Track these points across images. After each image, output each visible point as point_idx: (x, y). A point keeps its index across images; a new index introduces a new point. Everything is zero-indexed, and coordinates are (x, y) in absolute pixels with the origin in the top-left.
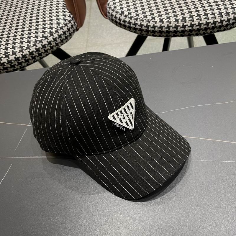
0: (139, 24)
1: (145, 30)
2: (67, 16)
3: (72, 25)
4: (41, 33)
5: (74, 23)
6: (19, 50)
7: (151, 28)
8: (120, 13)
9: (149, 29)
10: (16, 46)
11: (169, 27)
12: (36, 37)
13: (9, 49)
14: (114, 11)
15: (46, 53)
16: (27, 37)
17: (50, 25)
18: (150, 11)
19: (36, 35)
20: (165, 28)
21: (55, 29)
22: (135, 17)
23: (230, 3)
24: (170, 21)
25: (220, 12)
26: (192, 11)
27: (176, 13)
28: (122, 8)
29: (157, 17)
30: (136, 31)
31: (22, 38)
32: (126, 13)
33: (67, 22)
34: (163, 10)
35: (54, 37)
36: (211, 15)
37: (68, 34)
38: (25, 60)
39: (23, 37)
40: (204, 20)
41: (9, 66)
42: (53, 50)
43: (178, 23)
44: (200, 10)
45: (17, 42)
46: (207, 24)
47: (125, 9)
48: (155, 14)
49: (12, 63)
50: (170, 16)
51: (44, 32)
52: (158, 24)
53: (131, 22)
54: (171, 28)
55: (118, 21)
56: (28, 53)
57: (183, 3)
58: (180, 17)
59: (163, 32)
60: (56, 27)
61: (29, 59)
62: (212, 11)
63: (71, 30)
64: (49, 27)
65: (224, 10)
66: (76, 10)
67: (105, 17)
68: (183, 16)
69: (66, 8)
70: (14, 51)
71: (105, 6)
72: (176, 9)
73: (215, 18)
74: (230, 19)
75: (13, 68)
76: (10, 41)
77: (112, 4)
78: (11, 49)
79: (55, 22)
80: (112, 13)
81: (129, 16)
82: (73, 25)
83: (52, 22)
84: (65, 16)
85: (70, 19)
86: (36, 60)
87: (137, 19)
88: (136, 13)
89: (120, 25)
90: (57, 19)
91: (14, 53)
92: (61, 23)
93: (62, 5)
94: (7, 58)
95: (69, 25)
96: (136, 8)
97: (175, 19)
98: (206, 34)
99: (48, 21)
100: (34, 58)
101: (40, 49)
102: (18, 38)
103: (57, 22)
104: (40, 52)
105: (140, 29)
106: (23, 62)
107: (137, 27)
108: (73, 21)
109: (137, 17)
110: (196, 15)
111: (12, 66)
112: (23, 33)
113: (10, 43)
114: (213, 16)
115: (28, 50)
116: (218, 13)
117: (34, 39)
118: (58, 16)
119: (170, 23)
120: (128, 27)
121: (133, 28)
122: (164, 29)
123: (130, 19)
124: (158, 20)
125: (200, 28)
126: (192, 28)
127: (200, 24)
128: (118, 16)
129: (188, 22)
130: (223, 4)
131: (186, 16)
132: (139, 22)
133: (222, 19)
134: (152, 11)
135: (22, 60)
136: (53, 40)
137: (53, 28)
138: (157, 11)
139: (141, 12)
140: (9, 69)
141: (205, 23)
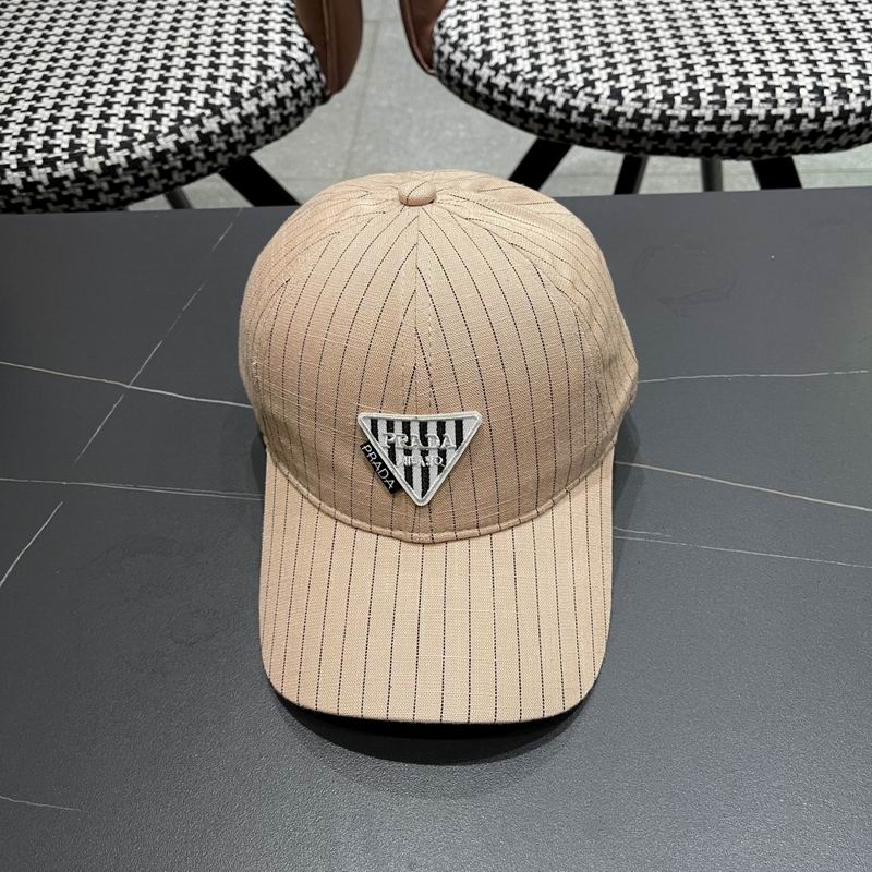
0: (539, 99)
1: (557, 122)
2: (294, 47)
3: (309, 79)
4: (201, 92)
5: (318, 73)
6: (121, 143)
7: (580, 114)
8: (479, 55)
9: (573, 120)
10: (111, 126)
11: (638, 118)
12: (184, 103)
13: (84, 133)
14: (459, 49)
15: (210, 163)
16: (150, 102)
17: (236, 70)
18: (581, 58)
19: (181, 98)
20: (627, 120)
21: (252, 84)
22: (527, 73)
23: (855, 58)
24: (645, 97)
25: (819, 84)
26: (723, 71)
27: (668, 72)
28: (485, 41)
29: (604, 82)
30: (527, 122)
31: (133, 104)
32: (499, 58)
33: (293, 65)
34: (626, 59)
35: (244, 113)
36: (785, 91)
37: (291, 107)
38: (136, 176)
39: (137, 99)
40: (759, 107)
41: (79, 192)
42: (235, 156)
43: (671, 107)
44: (750, 70)
45: (116, 115)
46: (770, 120)
47: (497, 45)
48: (595, 71)
49: (90, 182)
50: (648, 80)
51: (211, 91)
52: (605, 105)
53: (511, 91)
54: (647, 121)
55: (470, 83)
56: (148, 154)
57: (697, 43)
58: (681, 89)
59: (620, 132)
60: (253, 80)
61: (150, 176)
62: (790, 79)
63: (305, 96)
64: (229, 77)
65: (833, 80)
66: (330, 32)
67: (426, 66)
68: (689, 84)
69: (294, 20)
70: (104, 142)
71: (430, 28)
72: (670, 62)
73: (800, 103)
74: (852, 111)
75: (91, 201)
76: (91, 107)
77: (454, 24)
78: (91, 133)
79: (254, 62)
80: (450, 54)
81: (509, 71)
82: (312, 80)
83: (241, 62)
84: (288, 45)
85: (303, 59)
86: (171, 183)
87: (533, 82)
88: (533, 60)
89: (472, 99)
90: (261, 54)
91: (101, 150)
92: (271, 68)
93: (281, 10)
94: (75, 165)
95: (300, 79)
96: (535, 44)
97: (664, 92)
98: (765, 157)
99: (229, 56)
100: (166, 174)
101: (192, 147)
102: (119, 103)
103: (260, 62)
104: (190, 158)
105: (541, 115)
106: (126, 183)
107: (532, 108)
108: (313, 67)
109: (535, 74)
110: (736, 87)
111: (88, 194)
112: (140, 87)
113: (90, 116)
114: (792, 95)
115: (150, 145)
116: (811, 88)
117: (175, 109)
118: (265, 43)
119: (646, 103)
120: (500, 108)
121: (517, 110)
122: (621, 124)
123: (509, 80)
124: (604, 90)
125: (745, 132)
126: (720, 128)
127: (745, 119)
128: (471, 65)
129: (707, 108)
130: (831, 58)
131: (701, 87)
132: (538, 93)
133: (823, 110)
134: (587, 59)
135: (126, 175)
136: (237, 121)
137: (245, 83)
138: (606, 62)
139: (550, 60)
140: (77, 202)
141: (762, 117)
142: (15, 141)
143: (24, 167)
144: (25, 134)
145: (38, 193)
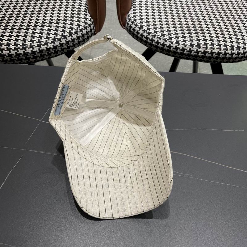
0: (156, 41)
1: (160, 48)
2: (88, 20)
4: (61, 31)
5: (93, 27)
6: (37, 45)
7: (167, 47)
8: (139, 26)
9: (165, 48)
11: (183, 50)
13: (27, 41)
14: (134, 24)
15: (62, 52)
16: (46, 33)
17: (71, 25)
18: (168, 31)
19: (55, 33)
20: (180, 50)
21: (75, 30)
22: (153, 33)
23: (242, 38)
24: (185, 44)
25: (232, 45)
26: (207, 39)
27: (192, 38)
28: (141, 22)
29: (174, 38)
32: (145, 28)
33: (87, 25)
34: (180, 32)
35: (73, 38)
36: (223, 46)
37: (86, 37)
38: (41, 54)
39: (42, 32)
40: (216, 50)
41: (24, 58)
42: (69, 50)
43: (193, 48)
44: (214, 39)
45: (36, 36)
46: (219, 54)
47: (145, 24)
48: (172, 35)
49: (28, 55)
50: (187, 39)
51: (64, 31)
52: (174, 45)
53: (148, 38)
54: (186, 51)
55: (136, 34)
56: (45, 48)
57: (200, 30)
58: (195, 43)
59: (178, 53)
60: (76, 29)
61: (45, 55)
62: (225, 43)
63: (90, 34)
64: (69, 27)
65: (236, 44)
66: (98, 16)
67: (123, 26)
68: (198, 42)
69: (87, 11)
70: (32, 44)
71: (125, 16)
72: (193, 35)
73: (227, 50)
74: (240, 53)
75: (27, 61)
76: (28, 33)
77: (133, 16)
78: (29, 41)
79: (76, 23)
80: (131, 25)
81: (148, 32)
82: (92, 29)
83: (72, 23)
84: (86, 19)
85: (90, 23)
86: (51, 57)
87: (154, 36)
88: (155, 30)
89: (137, 38)
90: (78, 21)
91: (31, 46)
92: (81, 25)
93: (84, 8)
94: (24, 50)
95: (89, 29)
96: (155, 25)
97: (191, 43)
98: (216, 63)
99: (69, 21)
100: (49, 54)
101: (58, 47)
102: (37, 33)
103: (78, 23)
104: (57, 50)
105: (156, 45)
106: (38, 56)
107: (154, 43)
108: (93, 25)
109: (155, 34)
110: (210, 44)
111: (26, 58)
112: (43, 28)
113: (29, 36)
114: (225, 47)
115: (46, 46)
116: (230, 46)
117: (53, 36)
118: (80, 18)
119: (186, 46)
120: (144, 42)
121: (149, 43)
122: (178, 51)
123: (148, 35)
125: (212, 56)
126: (205, 55)
127: (212, 53)
128: (137, 29)
129: (202, 49)
130: (236, 37)
131: (201, 43)
132: (156, 39)
133: (233, 52)
134: (170, 31)
135: (38, 54)
136: (71, 40)
138: (175, 33)
139: (160, 30)
140: (23, 61)
141: (217, 53)
143: (9, 50)
145: (12, 57)
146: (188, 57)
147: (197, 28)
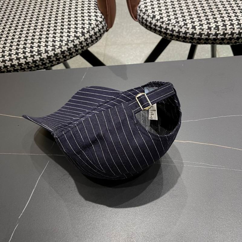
0: (171, 29)
1: (176, 36)
2: (98, 17)
3: (103, 26)
4: (73, 32)
5: (105, 24)
6: (52, 49)
7: (183, 34)
8: (152, 16)
9: (181, 35)
10: (49, 44)
11: (201, 34)
12: (69, 36)
13: (41, 47)
14: (146, 14)
15: (76, 53)
16: (59, 36)
17: (82, 25)
18: (182, 16)
20: (197, 35)
21: (87, 29)
22: (167, 21)
24: (202, 28)
26: (225, 19)
27: (209, 20)
28: (153, 12)
29: (190, 24)
31: (54, 37)
32: (158, 17)
33: (98, 22)
34: (196, 16)
35: (86, 38)
37: (98, 35)
38: (56, 58)
40: (236, 30)
41: (41, 64)
42: (83, 50)
43: (211, 31)
44: (233, 19)
45: (50, 41)
46: (240, 33)
47: (157, 13)
48: (187, 20)
49: (44, 61)
50: (203, 23)
51: (76, 32)
52: (190, 31)
53: (162, 27)
54: (203, 35)
55: (149, 25)
56: (60, 52)
57: (217, 11)
58: (213, 25)
59: (195, 38)
60: (88, 28)
61: (60, 58)
63: (102, 31)
64: (81, 27)
66: (108, 12)
67: (135, 19)
68: (216, 24)
69: (97, 8)
70: (47, 49)
71: (136, 8)
72: (209, 17)
75: (44, 66)
76: (42, 39)
77: (144, 7)
78: (43, 47)
79: (87, 22)
80: (143, 16)
81: (161, 21)
82: (104, 26)
83: (84, 22)
84: (97, 16)
85: (101, 20)
86: (66, 59)
87: (168, 24)
88: (168, 17)
89: (149, 29)
90: (89, 19)
91: (46, 52)
92: (92, 24)
93: (93, 5)
94: (39, 56)
95: (100, 26)
96: (168, 13)
97: (208, 27)
98: (238, 44)
99: (80, 21)
100: (64, 57)
101: (72, 49)
102: (50, 37)
103: (89, 22)
104: (71, 52)
105: (171, 34)
106: (54, 60)
107: (168, 32)
108: (104, 22)
109: (169, 22)
110: (229, 24)
111: (43, 64)
112: (56, 32)
113: (42, 41)
115: (60, 49)
117: (66, 38)
118: (90, 16)
119: (203, 30)
120: (158, 32)
121: (164, 32)
122: (195, 36)
123: (161, 24)
124: (190, 26)
125: (232, 37)
126: (225, 36)
127: (232, 34)
128: (149, 19)
129: (221, 31)
131: (219, 25)
132: (170, 27)
134: (184, 17)
135: (53, 58)
136: (84, 40)
137: (85, 29)
138: (190, 17)
139: (173, 17)
140: (40, 67)
141: (237, 33)
142: (22, 50)
143: (25, 58)
144: (25, 48)
145: (29, 65)
146: (206, 41)
147: (214, 10)
